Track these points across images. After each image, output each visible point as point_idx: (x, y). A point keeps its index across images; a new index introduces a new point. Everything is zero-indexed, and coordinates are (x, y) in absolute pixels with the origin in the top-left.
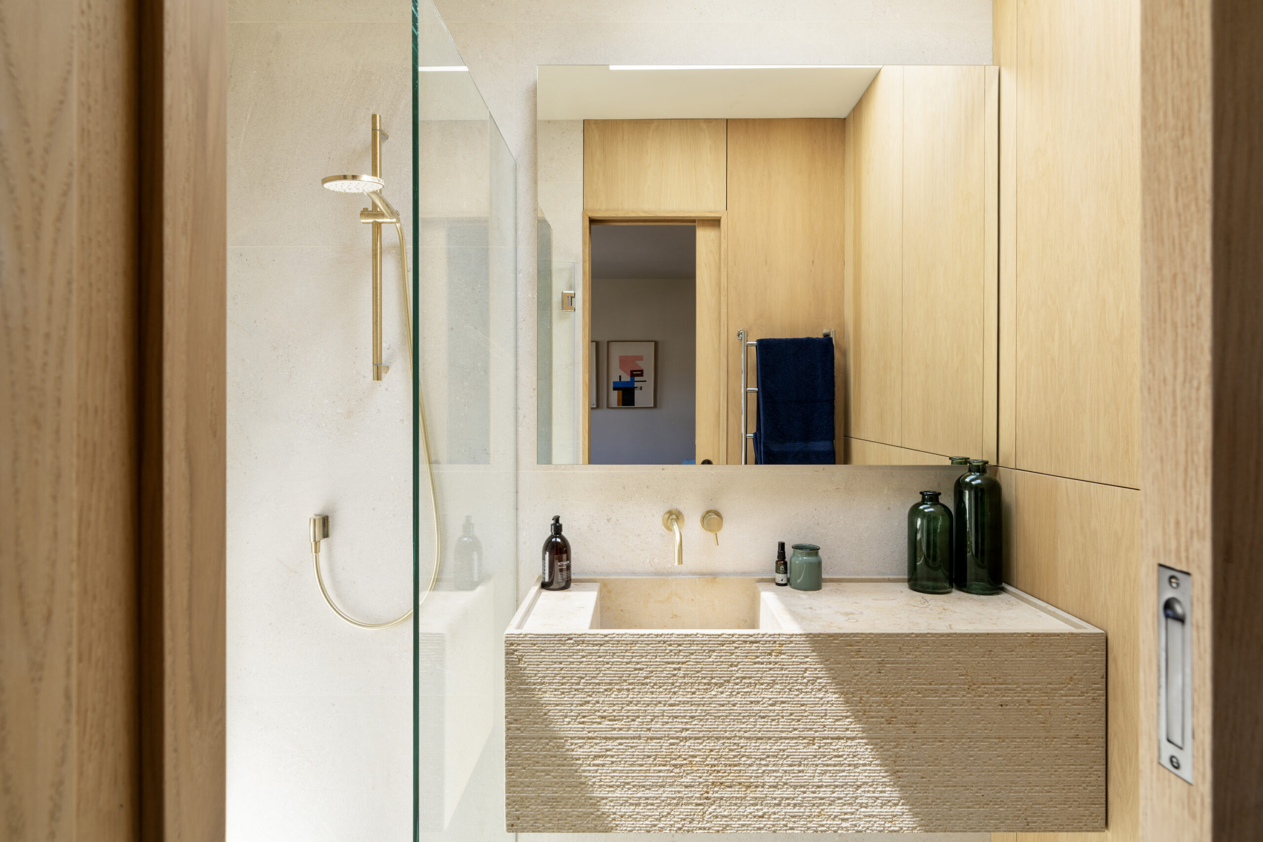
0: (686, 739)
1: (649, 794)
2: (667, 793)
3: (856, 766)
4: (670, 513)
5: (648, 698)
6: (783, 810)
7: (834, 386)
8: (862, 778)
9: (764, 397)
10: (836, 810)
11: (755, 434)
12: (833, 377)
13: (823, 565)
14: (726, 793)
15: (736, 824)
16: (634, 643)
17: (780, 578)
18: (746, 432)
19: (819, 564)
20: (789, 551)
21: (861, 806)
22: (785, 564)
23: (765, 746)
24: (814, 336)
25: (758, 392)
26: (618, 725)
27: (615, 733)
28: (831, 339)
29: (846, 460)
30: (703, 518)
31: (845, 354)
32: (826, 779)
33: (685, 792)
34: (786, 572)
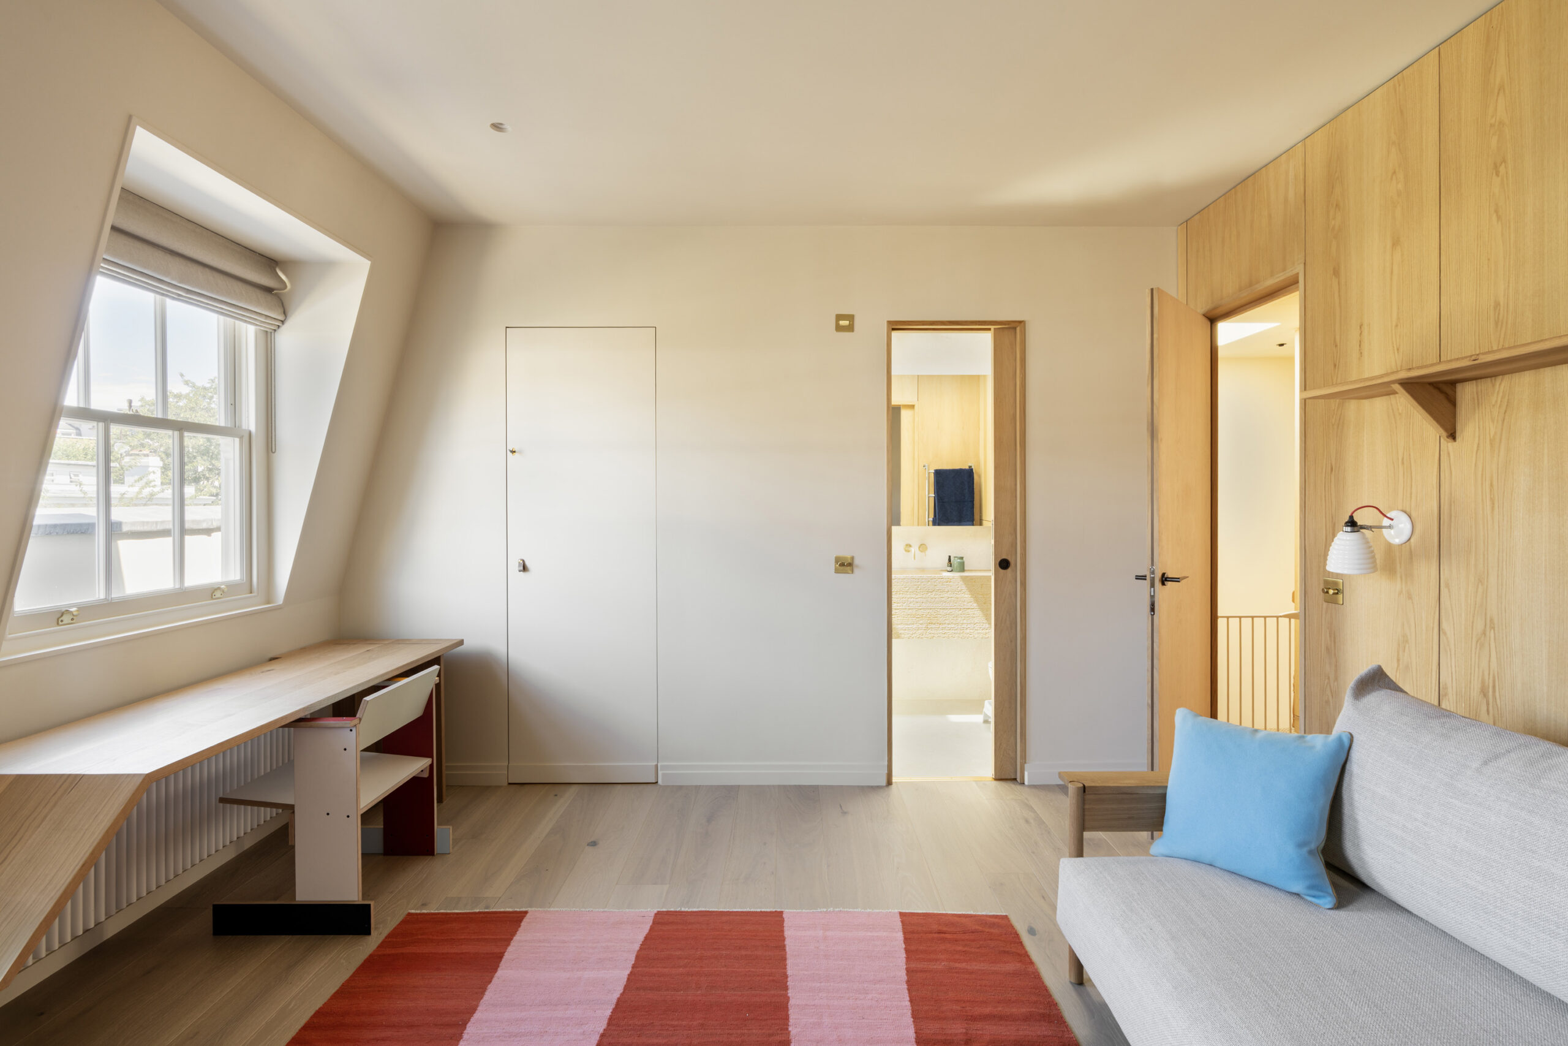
0: (921, 609)
1: (909, 626)
2: (915, 626)
3: (974, 617)
4: (907, 545)
5: (909, 596)
6: (951, 632)
7: (974, 494)
8: (976, 621)
9: (938, 500)
10: (968, 631)
11: (933, 519)
12: (973, 489)
13: (965, 564)
14: (933, 626)
15: (936, 636)
16: (904, 579)
17: (949, 569)
18: (929, 517)
19: (963, 563)
20: (952, 559)
21: (976, 630)
22: (951, 564)
23: (946, 611)
24: (963, 467)
25: (935, 497)
26: (899, 605)
27: (898, 608)
28: (972, 469)
29: (981, 524)
30: (919, 547)
31: (980, 476)
32: (965, 621)
33: (920, 626)
34: (951, 566)
